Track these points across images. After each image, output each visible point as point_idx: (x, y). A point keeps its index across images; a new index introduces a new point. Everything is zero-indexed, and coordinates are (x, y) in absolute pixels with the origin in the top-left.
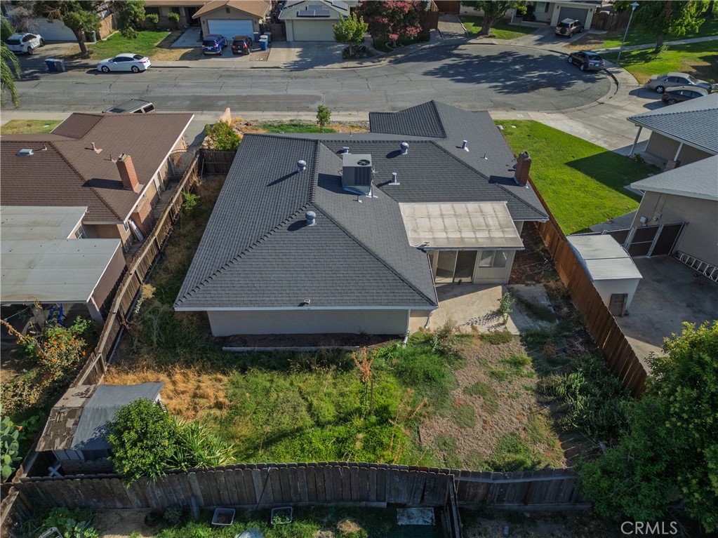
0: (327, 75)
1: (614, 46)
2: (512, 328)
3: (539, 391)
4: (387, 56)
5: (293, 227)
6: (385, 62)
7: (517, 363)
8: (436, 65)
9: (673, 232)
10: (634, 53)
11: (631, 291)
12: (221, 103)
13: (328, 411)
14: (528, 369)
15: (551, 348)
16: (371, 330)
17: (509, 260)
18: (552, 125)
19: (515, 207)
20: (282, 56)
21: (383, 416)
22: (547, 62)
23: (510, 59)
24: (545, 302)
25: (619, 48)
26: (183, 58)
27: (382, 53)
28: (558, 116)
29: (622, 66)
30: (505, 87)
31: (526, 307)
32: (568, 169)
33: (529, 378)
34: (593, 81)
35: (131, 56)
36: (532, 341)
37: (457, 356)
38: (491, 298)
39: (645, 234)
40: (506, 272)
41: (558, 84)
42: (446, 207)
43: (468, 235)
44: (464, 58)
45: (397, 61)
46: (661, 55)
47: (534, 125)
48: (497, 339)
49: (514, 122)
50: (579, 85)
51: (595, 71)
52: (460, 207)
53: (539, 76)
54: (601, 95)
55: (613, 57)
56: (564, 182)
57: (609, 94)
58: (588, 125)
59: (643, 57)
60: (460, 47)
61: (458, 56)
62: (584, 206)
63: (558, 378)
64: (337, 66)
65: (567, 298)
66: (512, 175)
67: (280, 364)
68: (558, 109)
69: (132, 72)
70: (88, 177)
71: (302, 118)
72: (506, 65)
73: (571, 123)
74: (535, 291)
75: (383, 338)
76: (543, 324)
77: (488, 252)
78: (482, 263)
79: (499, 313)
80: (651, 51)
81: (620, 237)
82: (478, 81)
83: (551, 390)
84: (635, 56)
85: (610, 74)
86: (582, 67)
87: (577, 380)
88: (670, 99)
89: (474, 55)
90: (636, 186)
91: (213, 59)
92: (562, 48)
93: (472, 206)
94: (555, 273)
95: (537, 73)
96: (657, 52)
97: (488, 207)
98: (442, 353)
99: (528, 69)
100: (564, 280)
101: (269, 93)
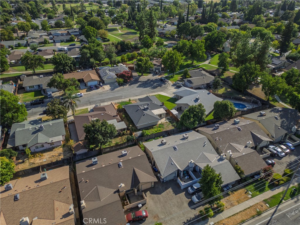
0: (119, 91)
1: (166, 75)
2: (168, 121)
3: (172, 125)
4: (127, 84)
5: (144, 115)
6: (128, 86)
7: (169, 124)
8: (137, 85)
9: (181, 108)
10: (170, 76)
11: (178, 115)
12: (106, 100)
13: (155, 132)
14: (170, 124)
15: (172, 122)
16: (154, 125)
17: (165, 114)
18: (162, 94)
19: (164, 108)
20: (107, 87)
21: (160, 130)
22: (156, 81)
23: (150, 81)
24: (170, 118)
25: (167, 75)
26: (87, 91)
27: (126, 83)
28: (162, 92)
29: (169, 80)
30: (152, 88)
31: (168, 119)
32: (167, 102)
33: (171, 125)
34: (165, 84)
35: (80, 94)
36: (170, 122)
37: (163, 125)
38: (164, 119)
39: (178, 108)
40: (165, 116)
41: (160, 86)
42: (157, 110)
43: (160, 112)
44: (142, 82)
45: (130, 85)
46: (174, 76)
47: (160, 95)
48: (166, 123)
49: (156, 95)
50: (163, 85)
51: (165, 82)
52: (158, 110)
53: (157, 84)
54: (167, 87)
55: (166, 78)
56: (167, 104)
57: (169, 87)
58: (167, 94)
59: (172, 77)
60: (139, 79)
61: (140, 82)
62: (170, 106)
63: (173, 124)
64: (119, 88)
65: (172, 117)
66: (162, 105)
67: (148, 129)
68: (162, 91)
69: (80, 97)
70: (113, 116)
71: (123, 100)
72: (150, 83)
73: (165, 93)
74: (169, 117)
75: (156, 125)
76: (170, 120)
77: (163, 114)
78: (162, 115)
79: (166, 120)
80: (173, 75)
81: (175, 109)
82: (146, 87)
83: (173, 125)
84: (170, 77)
85: (167, 82)
86: (162, 81)
87: (175, 123)
88: (179, 87)
89: (143, 81)
90: (175, 103)
91: (93, 91)
92: (158, 77)
93: (159, 109)
94: (170, 115)
95: (156, 84)
96: (173, 76)
97: (161, 109)
98: (162, 125)
99: (154, 83)
100: (171, 115)
101: (113, 97)
